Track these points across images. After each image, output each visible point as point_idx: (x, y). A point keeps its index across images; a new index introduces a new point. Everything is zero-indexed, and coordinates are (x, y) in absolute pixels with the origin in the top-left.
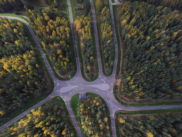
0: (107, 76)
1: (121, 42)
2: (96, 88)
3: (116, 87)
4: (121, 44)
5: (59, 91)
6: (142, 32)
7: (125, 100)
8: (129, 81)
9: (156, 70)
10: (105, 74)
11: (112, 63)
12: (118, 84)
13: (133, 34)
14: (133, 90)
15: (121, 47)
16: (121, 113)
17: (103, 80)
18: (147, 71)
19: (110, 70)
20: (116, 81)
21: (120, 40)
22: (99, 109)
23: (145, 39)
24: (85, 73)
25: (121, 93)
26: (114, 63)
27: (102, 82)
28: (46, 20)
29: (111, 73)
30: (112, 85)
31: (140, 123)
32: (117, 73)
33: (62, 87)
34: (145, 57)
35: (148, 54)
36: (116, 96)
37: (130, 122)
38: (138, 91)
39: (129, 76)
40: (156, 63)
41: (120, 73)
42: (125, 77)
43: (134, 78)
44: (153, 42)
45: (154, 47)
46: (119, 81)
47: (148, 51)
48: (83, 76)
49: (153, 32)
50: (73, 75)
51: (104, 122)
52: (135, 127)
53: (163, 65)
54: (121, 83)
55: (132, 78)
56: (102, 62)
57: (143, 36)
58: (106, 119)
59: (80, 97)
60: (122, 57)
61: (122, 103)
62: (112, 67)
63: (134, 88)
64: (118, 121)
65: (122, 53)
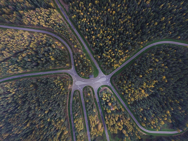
0: (77, 90)
1: (68, 116)
2: (84, 82)
3: (71, 83)
4: (68, 115)
5: (107, 78)
6: (52, 124)
7: (66, 76)
8: (63, 88)
9: (46, 96)
10: (79, 92)
11: (74, 99)
12: (70, 85)
13: (59, 122)
14: (61, 82)
15: (68, 112)
16: (68, 68)
17: (80, 87)
18: (52, 95)
19: (75, 94)
20: (71, 87)
21: (68, 118)
22: (81, 70)
23: (51, 119)
24: (92, 91)
25: (68, 80)
26: (73, 99)
27: (80, 86)
28: (125, 130)
29: (75, 92)
30: (74, 85)
31: (58, 65)
32: (70, 92)
33: (105, 81)
34: (52, 105)
35: (50, 107)
36: (71, 78)
37: (63, 65)
38: (58, 82)
39: (63, 91)
40: (45, 101)
41: (69, 93)
42: (66, 90)
43: (60, 89)
44: (46, 117)
45: (45, 112)
46: (69, 87)
47: (50, 109)
48: (92, 89)
49: (44, 125)
50: (99, 89)
51: (78, 63)
52: (61, 62)
53: (41, 99)
54: (68, 86)
55: (62, 90)
56: (81, 100)
57: (52, 121)
58: (77, 65)
59: (93, 76)
60: (67, 105)
61: (67, 74)
62: (74, 96)
63: (60, 84)
64: (70, 64)
65: (67, 108)
